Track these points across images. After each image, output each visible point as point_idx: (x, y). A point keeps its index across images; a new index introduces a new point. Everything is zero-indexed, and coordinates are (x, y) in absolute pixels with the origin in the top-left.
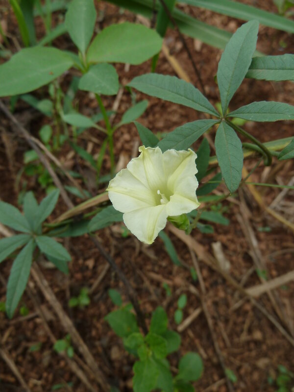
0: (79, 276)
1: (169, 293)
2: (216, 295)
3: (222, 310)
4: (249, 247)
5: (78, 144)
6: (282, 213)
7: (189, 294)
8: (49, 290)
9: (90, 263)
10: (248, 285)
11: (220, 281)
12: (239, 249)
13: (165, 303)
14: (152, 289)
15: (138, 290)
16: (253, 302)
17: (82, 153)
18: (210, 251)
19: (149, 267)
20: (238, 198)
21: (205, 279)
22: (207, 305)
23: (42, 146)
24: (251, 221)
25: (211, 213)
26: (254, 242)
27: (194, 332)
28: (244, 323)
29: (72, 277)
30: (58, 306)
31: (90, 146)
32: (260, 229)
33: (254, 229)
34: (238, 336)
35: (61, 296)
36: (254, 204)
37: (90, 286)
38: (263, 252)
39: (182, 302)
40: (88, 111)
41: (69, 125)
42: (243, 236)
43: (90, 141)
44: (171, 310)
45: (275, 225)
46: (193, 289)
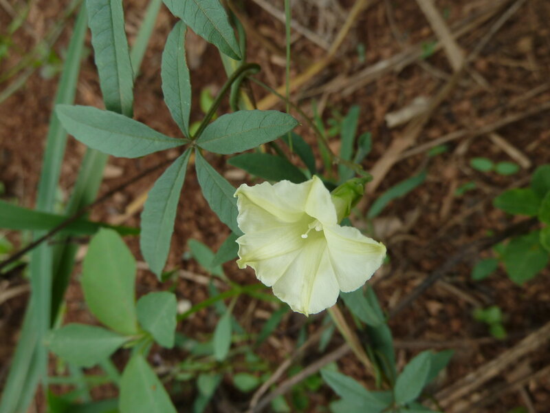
0: (455, 324)
1: (471, 186)
2: (467, 113)
3: (490, 102)
4: (389, 73)
5: (259, 331)
6: (335, 31)
7: (471, 154)
8: (482, 369)
9: (434, 307)
10: (448, 69)
11: (444, 110)
12: (394, 87)
13: (487, 190)
14: (466, 211)
15: (470, 232)
16: (473, 57)
17: (271, 326)
18: (401, 128)
19: (433, 218)
20: (319, 97)
21: (445, 133)
22: (484, 125)
23: (263, 389)
24: (350, 74)
25: (344, 133)
26: (382, 65)
27: (530, 141)
28: (507, 68)
29: (457, 335)
30: (507, 357)
31: (261, 314)
32: (361, 60)
33: (363, 67)
34: (529, 73)
35: (491, 351)
36: (326, 73)
37: (469, 306)
38: (396, 51)
39: (483, 165)
40: (212, 319)
41: (233, 346)
42: (373, 83)
43: (253, 314)
44: (497, 179)
45: (353, 39)
46: (462, 149)
